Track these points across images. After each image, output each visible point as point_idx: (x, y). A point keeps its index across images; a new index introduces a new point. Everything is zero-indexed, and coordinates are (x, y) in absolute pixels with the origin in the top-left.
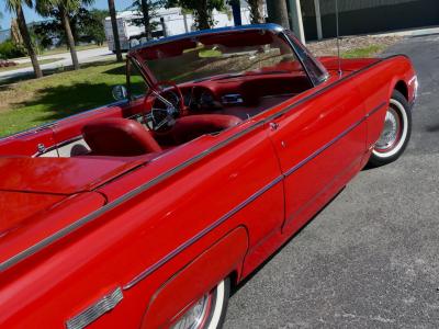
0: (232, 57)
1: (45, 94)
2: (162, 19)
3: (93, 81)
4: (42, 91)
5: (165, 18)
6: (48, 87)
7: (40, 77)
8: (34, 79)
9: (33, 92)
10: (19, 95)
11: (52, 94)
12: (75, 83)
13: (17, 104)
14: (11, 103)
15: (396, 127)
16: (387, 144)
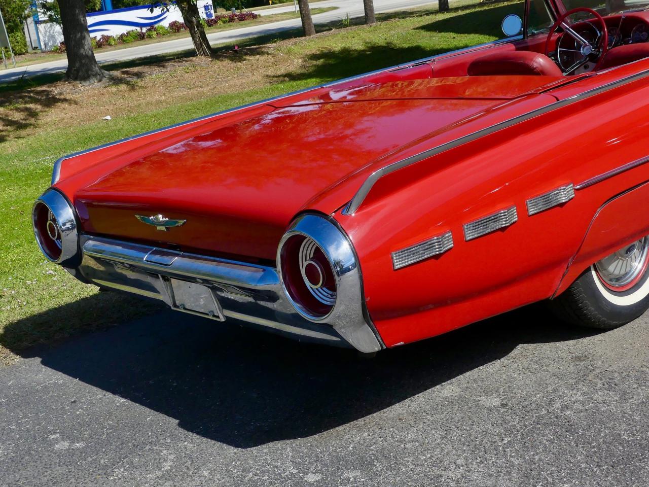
1: (319, 62)
4: (315, 57)
6: (325, 51)
7: (310, 35)
8: (303, 38)
9: (302, 58)
10: (278, 63)
11: (331, 62)
12: (369, 45)
13: (274, 77)
14: (267, 76)
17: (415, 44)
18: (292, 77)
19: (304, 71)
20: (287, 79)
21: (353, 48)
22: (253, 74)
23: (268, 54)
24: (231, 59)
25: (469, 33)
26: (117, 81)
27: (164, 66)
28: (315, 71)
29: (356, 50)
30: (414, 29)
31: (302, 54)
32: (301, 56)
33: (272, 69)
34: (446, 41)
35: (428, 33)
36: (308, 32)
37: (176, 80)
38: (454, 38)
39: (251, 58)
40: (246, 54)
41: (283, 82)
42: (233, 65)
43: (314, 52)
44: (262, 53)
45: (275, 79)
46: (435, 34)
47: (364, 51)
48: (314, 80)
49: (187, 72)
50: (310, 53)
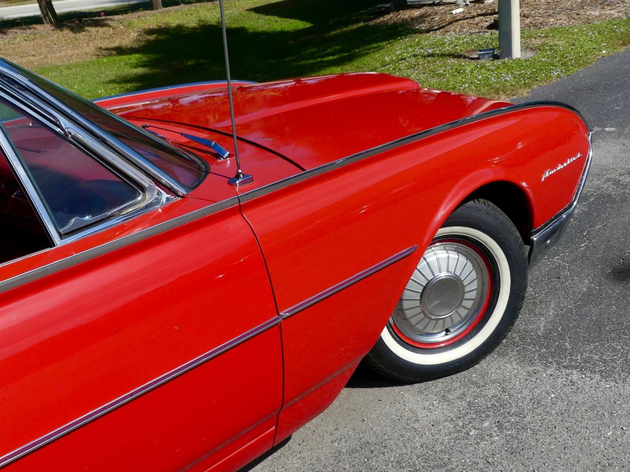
0: (434, 4)
1: (152, 37)
4: (150, 32)
6: (163, 26)
7: (157, 9)
8: (148, 12)
9: (139, 31)
10: (116, 35)
11: (162, 37)
12: (202, 24)
13: (107, 49)
14: (100, 48)
15: (480, 290)
16: (447, 331)
17: (241, 25)
18: (120, 51)
19: (135, 45)
20: (114, 52)
21: (187, 25)
22: (88, 46)
23: (109, 26)
24: (73, 30)
25: (291, 18)
27: (5, 33)
28: (144, 46)
29: (188, 28)
30: (247, 10)
31: (139, 28)
32: (139, 30)
33: (107, 41)
34: (269, 24)
35: (257, 15)
36: (155, 6)
37: (12, 48)
38: (277, 21)
39: (93, 30)
40: (89, 25)
41: (110, 55)
42: (72, 35)
43: (151, 27)
44: (102, 26)
45: (104, 52)
46: (263, 16)
48: (137, 55)
49: (26, 40)
50: (146, 26)
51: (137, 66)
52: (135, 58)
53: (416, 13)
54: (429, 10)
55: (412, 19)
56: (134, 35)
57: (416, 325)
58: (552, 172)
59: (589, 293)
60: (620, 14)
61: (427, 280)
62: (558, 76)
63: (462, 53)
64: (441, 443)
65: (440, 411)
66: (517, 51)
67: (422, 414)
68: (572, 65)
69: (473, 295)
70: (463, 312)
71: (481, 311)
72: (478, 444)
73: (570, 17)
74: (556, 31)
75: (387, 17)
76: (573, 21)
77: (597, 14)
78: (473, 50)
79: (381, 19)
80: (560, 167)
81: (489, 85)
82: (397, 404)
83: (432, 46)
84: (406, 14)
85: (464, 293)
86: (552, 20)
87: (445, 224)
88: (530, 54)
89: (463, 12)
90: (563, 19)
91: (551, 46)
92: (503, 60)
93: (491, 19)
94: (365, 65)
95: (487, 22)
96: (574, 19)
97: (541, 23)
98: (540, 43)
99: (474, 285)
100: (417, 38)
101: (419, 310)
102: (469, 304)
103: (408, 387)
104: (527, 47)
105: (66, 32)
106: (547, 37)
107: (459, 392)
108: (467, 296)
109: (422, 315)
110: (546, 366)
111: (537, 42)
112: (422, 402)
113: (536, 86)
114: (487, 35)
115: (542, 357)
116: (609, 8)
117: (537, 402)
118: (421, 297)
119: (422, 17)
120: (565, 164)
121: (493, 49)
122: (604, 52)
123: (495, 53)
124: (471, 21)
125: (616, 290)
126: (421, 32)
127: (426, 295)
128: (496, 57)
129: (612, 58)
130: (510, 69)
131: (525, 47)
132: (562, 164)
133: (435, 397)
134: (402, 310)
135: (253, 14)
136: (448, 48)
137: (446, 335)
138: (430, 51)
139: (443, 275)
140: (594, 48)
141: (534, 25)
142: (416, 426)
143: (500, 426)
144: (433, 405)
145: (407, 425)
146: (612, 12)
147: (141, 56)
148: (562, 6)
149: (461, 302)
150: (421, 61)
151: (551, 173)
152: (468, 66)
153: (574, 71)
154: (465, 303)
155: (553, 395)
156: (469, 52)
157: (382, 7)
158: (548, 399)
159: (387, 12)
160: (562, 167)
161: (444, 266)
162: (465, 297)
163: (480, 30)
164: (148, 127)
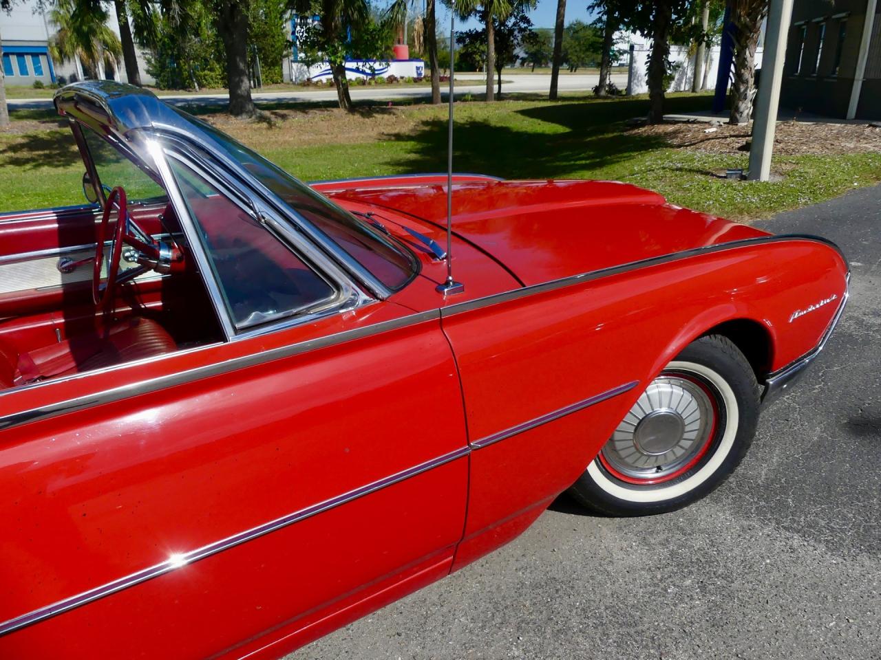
0: (688, 122)
1: (427, 128)
2: (632, 48)
3: (494, 122)
4: (425, 123)
5: (636, 47)
7: (436, 103)
8: (428, 105)
9: (417, 122)
10: (397, 123)
11: (436, 129)
13: (388, 135)
14: (383, 133)
15: (703, 430)
16: (659, 468)
17: (507, 125)
18: (399, 137)
19: (413, 134)
20: (393, 138)
22: (373, 130)
23: (394, 114)
24: (363, 115)
25: (553, 122)
26: (262, 119)
27: (306, 113)
30: (515, 112)
31: (418, 119)
33: (390, 128)
34: (532, 126)
35: (523, 117)
36: (435, 101)
37: (310, 126)
38: (539, 124)
39: (379, 116)
40: (377, 112)
41: (390, 140)
42: (361, 119)
43: (428, 119)
44: (390, 113)
45: (385, 137)
46: (527, 118)
47: (464, 124)
48: (413, 143)
49: (323, 120)
50: (424, 119)
51: (410, 152)
52: (410, 145)
53: (670, 128)
54: (683, 127)
55: (666, 134)
56: (412, 124)
57: (625, 457)
58: (802, 314)
59: (820, 444)
60: (876, 149)
61: (645, 413)
62: (806, 203)
63: (710, 170)
64: (635, 596)
65: (638, 556)
66: (765, 175)
67: (619, 555)
68: (821, 194)
69: (693, 435)
70: (679, 452)
71: (699, 453)
72: (675, 605)
73: (823, 147)
74: (807, 159)
75: (642, 130)
76: (827, 150)
77: (852, 146)
78: (722, 169)
79: (636, 131)
80: (812, 308)
81: (734, 204)
82: (592, 538)
83: (681, 160)
84: (660, 129)
85: (683, 432)
86: (805, 148)
87: (677, 358)
88: (778, 179)
89: (716, 132)
90: (816, 149)
91: (801, 173)
92: (750, 182)
93: (743, 141)
94: (614, 171)
95: (739, 143)
96: (828, 149)
97: (793, 150)
98: (790, 169)
99: (696, 426)
100: (667, 152)
101: (631, 443)
102: (687, 444)
103: (607, 519)
104: (776, 172)
105: (357, 117)
106: (797, 164)
107: (662, 537)
108: (686, 436)
109: (633, 449)
110: (764, 522)
111: (787, 167)
112: (620, 541)
113: (781, 211)
114: (738, 155)
115: (759, 511)
116: (865, 141)
117: (748, 566)
118: (636, 430)
119: (674, 134)
120: (818, 306)
121: (742, 170)
122: (856, 184)
123: (743, 174)
124: (723, 141)
125: (851, 444)
126: (672, 146)
127: (640, 429)
128: (743, 178)
129: (862, 191)
130: (757, 191)
131: (774, 172)
132: (814, 306)
133: (635, 538)
134: (612, 440)
135: (519, 116)
136: (697, 165)
137: (657, 472)
138: (679, 165)
139: (663, 410)
140: (846, 180)
141: (787, 151)
142: (610, 568)
143: (703, 587)
144: (631, 547)
145: (600, 565)
146: (867, 145)
147: (416, 143)
148: (816, 135)
149: (679, 441)
150: (669, 174)
151: (800, 314)
152: (715, 184)
153: (822, 199)
154: (683, 443)
155: (768, 561)
156: (717, 169)
157: (638, 120)
158: (762, 564)
159: (643, 124)
160: (814, 308)
161: (665, 401)
162: (684, 437)
163: (731, 151)
164: (373, 215)
